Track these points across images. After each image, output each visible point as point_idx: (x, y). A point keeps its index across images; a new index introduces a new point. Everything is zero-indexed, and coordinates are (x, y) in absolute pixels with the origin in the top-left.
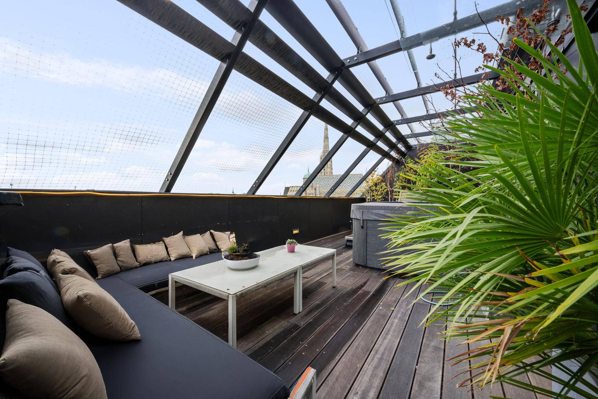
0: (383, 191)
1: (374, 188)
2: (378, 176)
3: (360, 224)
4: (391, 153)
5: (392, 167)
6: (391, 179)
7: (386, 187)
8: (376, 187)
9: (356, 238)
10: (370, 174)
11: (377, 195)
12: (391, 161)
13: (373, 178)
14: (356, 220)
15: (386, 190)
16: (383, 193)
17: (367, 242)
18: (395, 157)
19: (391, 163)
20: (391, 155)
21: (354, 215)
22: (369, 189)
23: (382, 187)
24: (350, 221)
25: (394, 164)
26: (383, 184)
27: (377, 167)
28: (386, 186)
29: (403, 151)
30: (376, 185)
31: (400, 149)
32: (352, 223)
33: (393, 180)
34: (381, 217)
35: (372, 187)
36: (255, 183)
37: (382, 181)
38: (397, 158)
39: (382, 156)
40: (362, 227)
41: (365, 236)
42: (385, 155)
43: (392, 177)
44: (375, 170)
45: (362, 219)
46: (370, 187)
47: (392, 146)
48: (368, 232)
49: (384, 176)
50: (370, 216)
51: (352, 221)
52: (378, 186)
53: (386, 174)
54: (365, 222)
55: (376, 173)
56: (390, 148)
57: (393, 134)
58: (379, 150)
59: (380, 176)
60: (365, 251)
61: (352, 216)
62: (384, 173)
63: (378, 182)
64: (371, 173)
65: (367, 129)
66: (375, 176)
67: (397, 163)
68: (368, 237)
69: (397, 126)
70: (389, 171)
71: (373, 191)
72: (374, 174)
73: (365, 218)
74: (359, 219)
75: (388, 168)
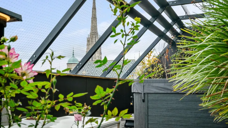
0: (160, 72)
1: (150, 70)
2: (154, 57)
3: (141, 97)
4: (166, 34)
5: (168, 48)
6: (168, 60)
7: (163, 69)
8: (153, 69)
9: (138, 112)
10: (146, 55)
11: (154, 77)
12: (167, 42)
13: (150, 59)
14: (137, 95)
15: (163, 72)
16: (160, 75)
17: (149, 115)
18: (171, 38)
19: (167, 44)
20: (167, 36)
21: (135, 90)
22: (145, 71)
23: (158, 69)
24: (131, 97)
25: (170, 45)
26: (160, 65)
27: (154, 48)
28: (163, 67)
29: (179, 32)
30: (153, 66)
31: (176, 30)
32: (133, 98)
33: (170, 61)
34: (161, 90)
35: (149, 69)
36: (32, 57)
37: (159, 62)
38: (172, 39)
39: (159, 36)
40: (144, 101)
41: (147, 109)
42: (162, 35)
43: (169, 58)
44: (152, 51)
45: (143, 93)
46: (146, 69)
47: (169, 27)
48: (149, 105)
49: (160, 57)
50: (151, 89)
51: (133, 96)
52: (155, 68)
53: (163, 55)
54: (146, 96)
55: (152, 55)
56: (166, 29)
57: (169, 15)
58: (155, 30)
59: (157, 57)
60: (147, 124)
61: (133, 90)
62: (160, 54)
63: (154, 63)
64: (148, 53)
65: (144, 8)
66: (151, 57)
67: (173, 44)
68: (149, 110)
69: (172, 7)
70: (165, 53)
71: (149, 73)
72: (150, 55)
73: (146, 91)
74: (140, 93)
75: (165, 50)
